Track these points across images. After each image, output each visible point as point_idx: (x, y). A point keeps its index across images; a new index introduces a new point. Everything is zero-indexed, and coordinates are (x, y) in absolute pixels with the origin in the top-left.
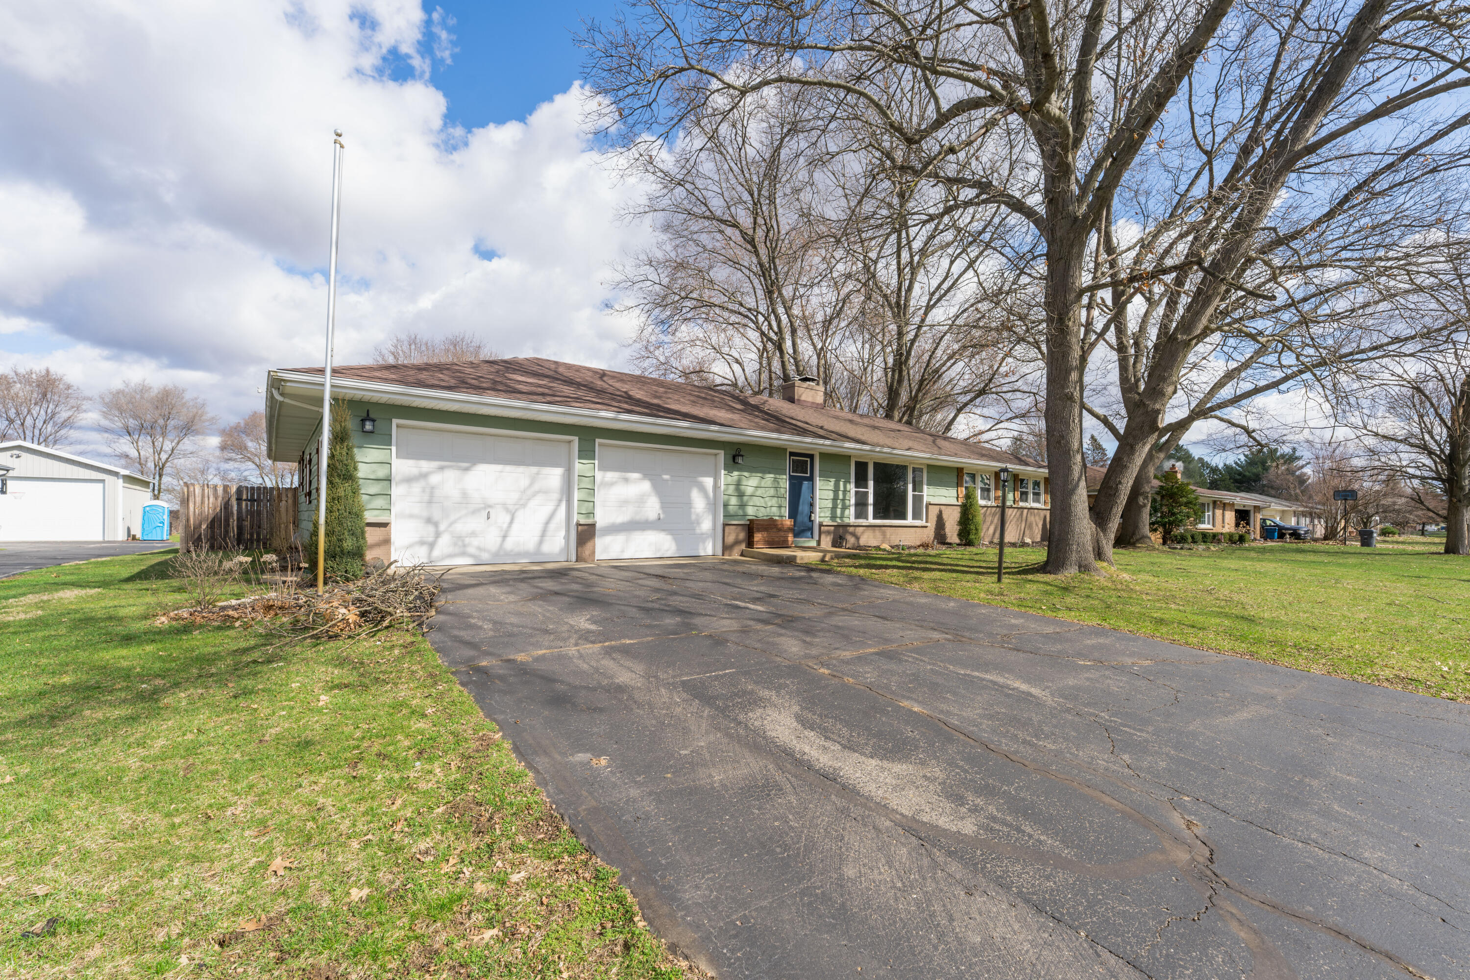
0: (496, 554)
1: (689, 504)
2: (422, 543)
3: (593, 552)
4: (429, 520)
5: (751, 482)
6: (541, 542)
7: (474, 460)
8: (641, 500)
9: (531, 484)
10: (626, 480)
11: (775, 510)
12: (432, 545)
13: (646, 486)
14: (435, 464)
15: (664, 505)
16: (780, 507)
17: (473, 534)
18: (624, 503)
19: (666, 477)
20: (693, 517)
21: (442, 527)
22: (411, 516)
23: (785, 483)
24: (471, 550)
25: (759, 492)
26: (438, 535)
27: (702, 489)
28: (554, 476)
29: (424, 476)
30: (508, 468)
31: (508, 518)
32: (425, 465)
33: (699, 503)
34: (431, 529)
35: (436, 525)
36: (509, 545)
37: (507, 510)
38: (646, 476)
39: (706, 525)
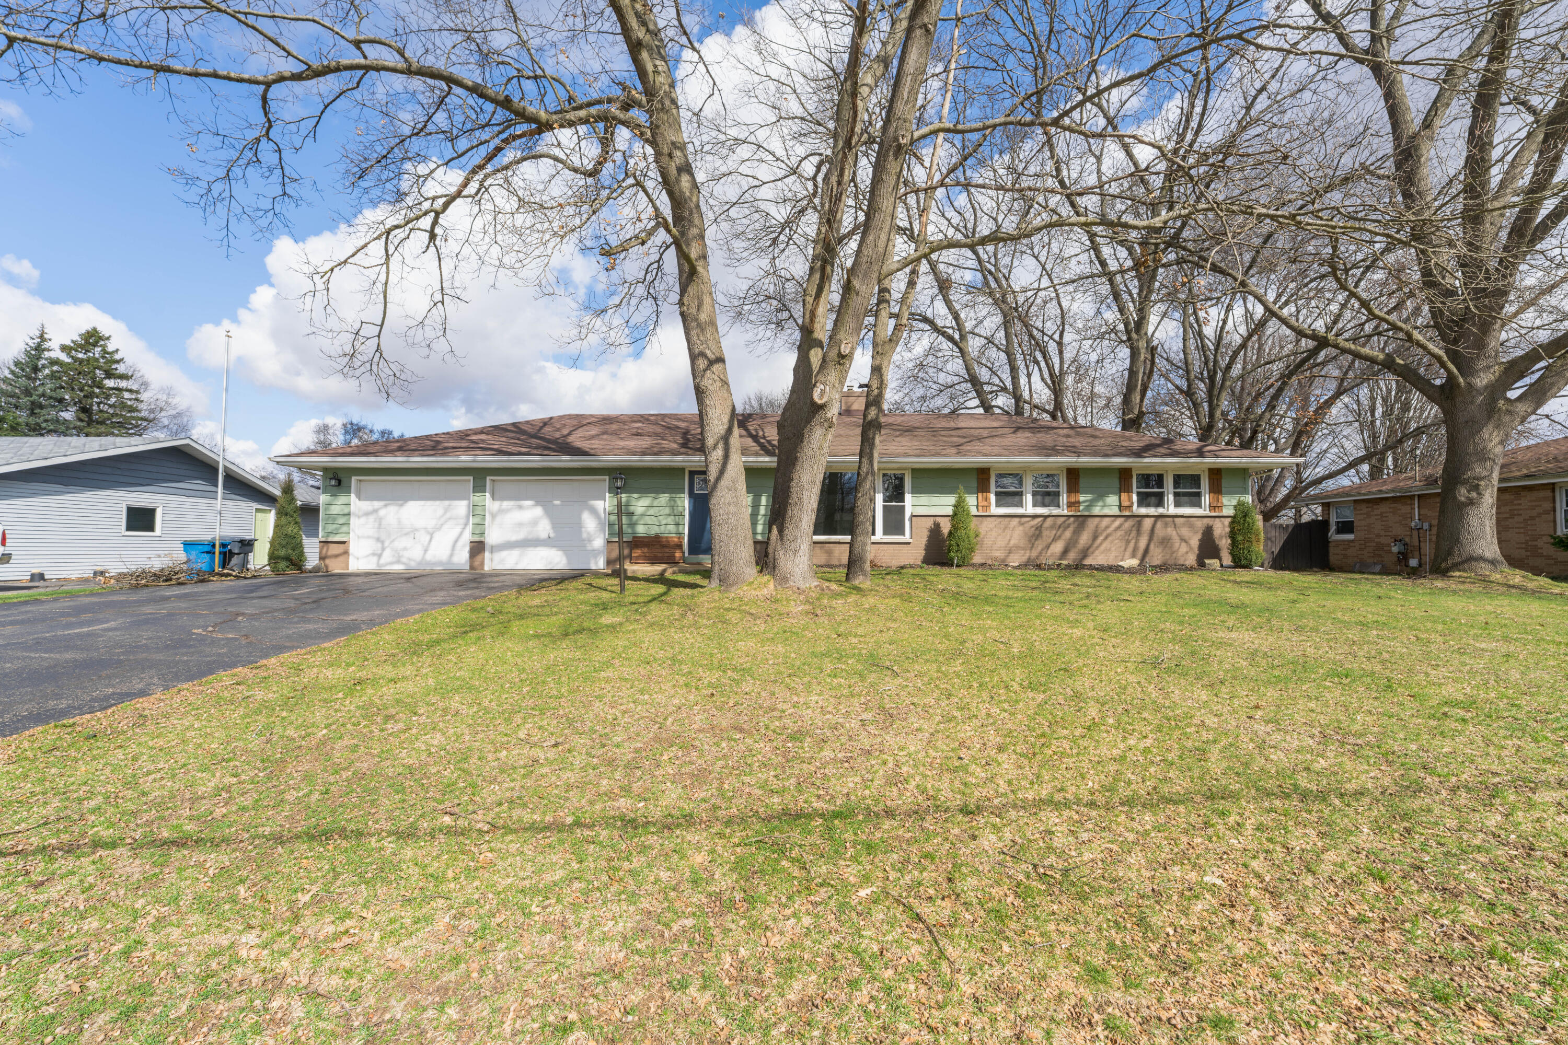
0: (420, 563)
1: (579, 525)
2: (374, 554)
3: (482, 563)
4: (378, 540)
5: (640, 504)
6: (451, 555)
7: (404, 499)
8: (535, 522)
9: (445, 513)
10: (520, 507)
11: (672, 528)
12: (380, 556)
13: (538, 511)
14: (382, 503)
15: (554, 526)
16: (677, 524)
17: (405, 549)
18: (520, 525)
19: (557, 502)
20: (584, 536)
21: (386, 544)
22: (369, 537)
23: (685, 503)
24: (404, 560)
25: (651, 511)
26: (383, 549)
27: (594, 511)
28: (461, 507)
29: (375, 511)
30: (429, 503)
31: (428, 538)
32: (377, 504)
33: (590, 524)
34: (379, 545)
35: (383, 542)
36: (429, 557)
37: (428, 533)
38: (538, 503)
39: (599, 542)
